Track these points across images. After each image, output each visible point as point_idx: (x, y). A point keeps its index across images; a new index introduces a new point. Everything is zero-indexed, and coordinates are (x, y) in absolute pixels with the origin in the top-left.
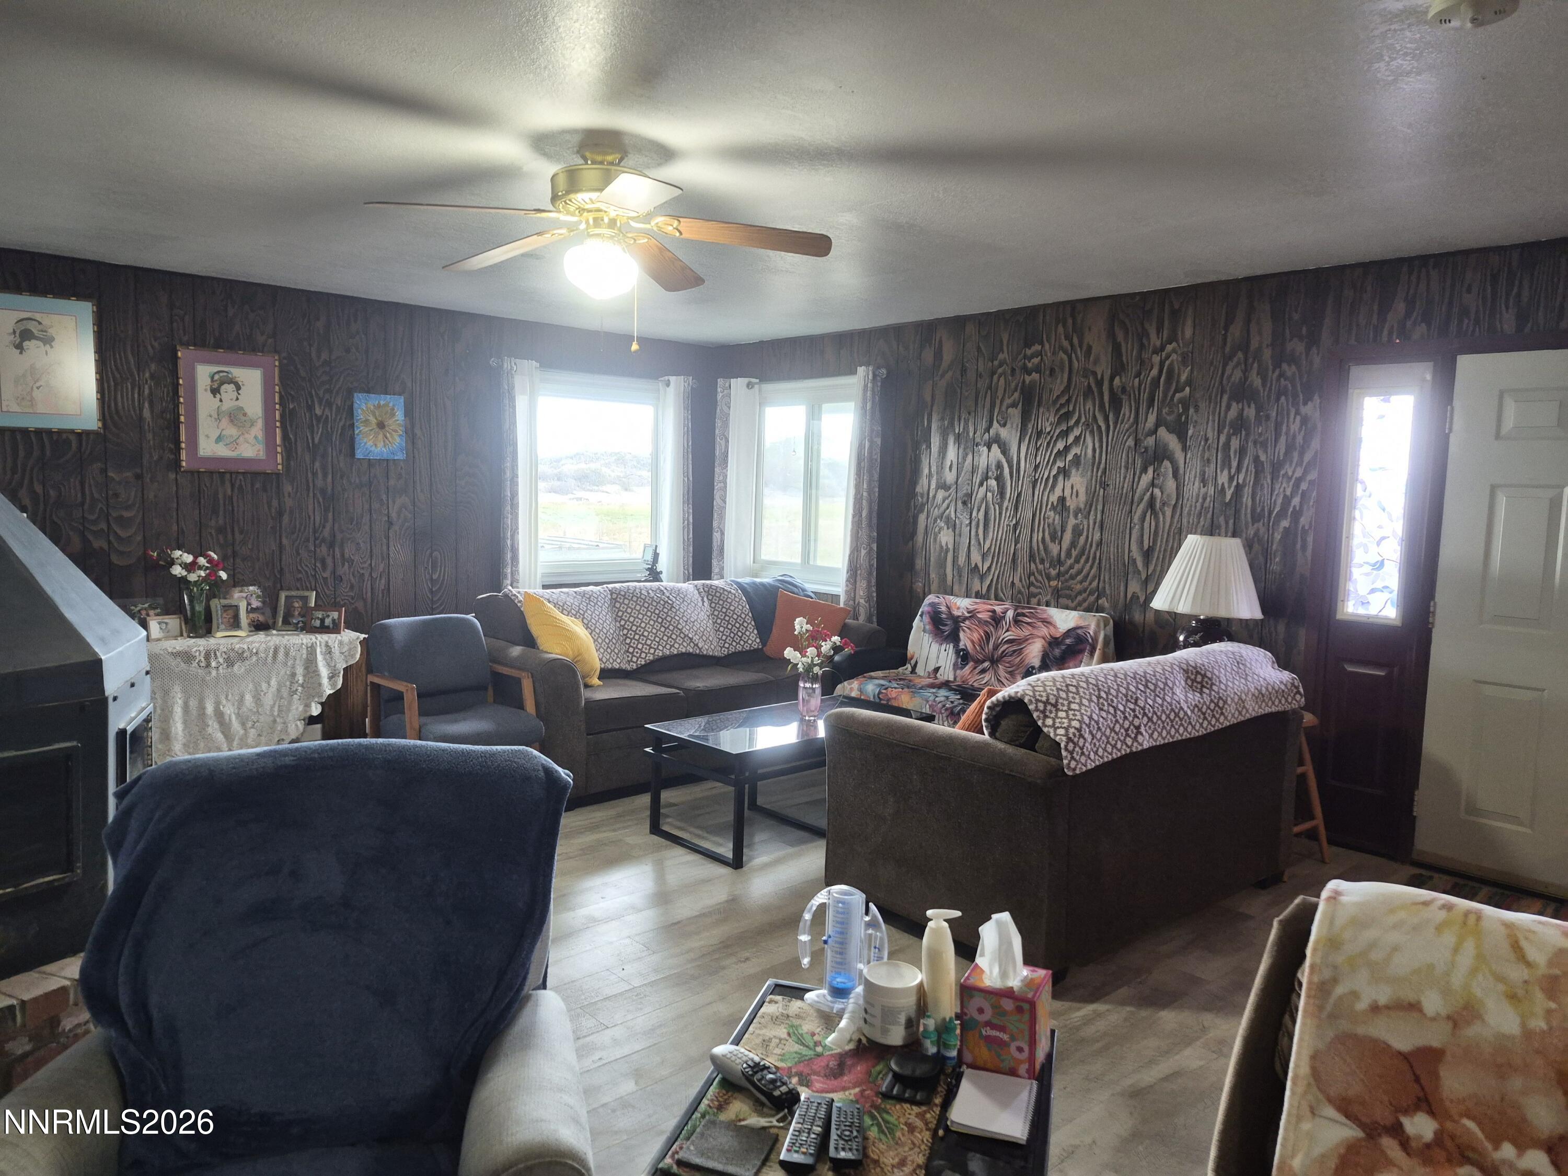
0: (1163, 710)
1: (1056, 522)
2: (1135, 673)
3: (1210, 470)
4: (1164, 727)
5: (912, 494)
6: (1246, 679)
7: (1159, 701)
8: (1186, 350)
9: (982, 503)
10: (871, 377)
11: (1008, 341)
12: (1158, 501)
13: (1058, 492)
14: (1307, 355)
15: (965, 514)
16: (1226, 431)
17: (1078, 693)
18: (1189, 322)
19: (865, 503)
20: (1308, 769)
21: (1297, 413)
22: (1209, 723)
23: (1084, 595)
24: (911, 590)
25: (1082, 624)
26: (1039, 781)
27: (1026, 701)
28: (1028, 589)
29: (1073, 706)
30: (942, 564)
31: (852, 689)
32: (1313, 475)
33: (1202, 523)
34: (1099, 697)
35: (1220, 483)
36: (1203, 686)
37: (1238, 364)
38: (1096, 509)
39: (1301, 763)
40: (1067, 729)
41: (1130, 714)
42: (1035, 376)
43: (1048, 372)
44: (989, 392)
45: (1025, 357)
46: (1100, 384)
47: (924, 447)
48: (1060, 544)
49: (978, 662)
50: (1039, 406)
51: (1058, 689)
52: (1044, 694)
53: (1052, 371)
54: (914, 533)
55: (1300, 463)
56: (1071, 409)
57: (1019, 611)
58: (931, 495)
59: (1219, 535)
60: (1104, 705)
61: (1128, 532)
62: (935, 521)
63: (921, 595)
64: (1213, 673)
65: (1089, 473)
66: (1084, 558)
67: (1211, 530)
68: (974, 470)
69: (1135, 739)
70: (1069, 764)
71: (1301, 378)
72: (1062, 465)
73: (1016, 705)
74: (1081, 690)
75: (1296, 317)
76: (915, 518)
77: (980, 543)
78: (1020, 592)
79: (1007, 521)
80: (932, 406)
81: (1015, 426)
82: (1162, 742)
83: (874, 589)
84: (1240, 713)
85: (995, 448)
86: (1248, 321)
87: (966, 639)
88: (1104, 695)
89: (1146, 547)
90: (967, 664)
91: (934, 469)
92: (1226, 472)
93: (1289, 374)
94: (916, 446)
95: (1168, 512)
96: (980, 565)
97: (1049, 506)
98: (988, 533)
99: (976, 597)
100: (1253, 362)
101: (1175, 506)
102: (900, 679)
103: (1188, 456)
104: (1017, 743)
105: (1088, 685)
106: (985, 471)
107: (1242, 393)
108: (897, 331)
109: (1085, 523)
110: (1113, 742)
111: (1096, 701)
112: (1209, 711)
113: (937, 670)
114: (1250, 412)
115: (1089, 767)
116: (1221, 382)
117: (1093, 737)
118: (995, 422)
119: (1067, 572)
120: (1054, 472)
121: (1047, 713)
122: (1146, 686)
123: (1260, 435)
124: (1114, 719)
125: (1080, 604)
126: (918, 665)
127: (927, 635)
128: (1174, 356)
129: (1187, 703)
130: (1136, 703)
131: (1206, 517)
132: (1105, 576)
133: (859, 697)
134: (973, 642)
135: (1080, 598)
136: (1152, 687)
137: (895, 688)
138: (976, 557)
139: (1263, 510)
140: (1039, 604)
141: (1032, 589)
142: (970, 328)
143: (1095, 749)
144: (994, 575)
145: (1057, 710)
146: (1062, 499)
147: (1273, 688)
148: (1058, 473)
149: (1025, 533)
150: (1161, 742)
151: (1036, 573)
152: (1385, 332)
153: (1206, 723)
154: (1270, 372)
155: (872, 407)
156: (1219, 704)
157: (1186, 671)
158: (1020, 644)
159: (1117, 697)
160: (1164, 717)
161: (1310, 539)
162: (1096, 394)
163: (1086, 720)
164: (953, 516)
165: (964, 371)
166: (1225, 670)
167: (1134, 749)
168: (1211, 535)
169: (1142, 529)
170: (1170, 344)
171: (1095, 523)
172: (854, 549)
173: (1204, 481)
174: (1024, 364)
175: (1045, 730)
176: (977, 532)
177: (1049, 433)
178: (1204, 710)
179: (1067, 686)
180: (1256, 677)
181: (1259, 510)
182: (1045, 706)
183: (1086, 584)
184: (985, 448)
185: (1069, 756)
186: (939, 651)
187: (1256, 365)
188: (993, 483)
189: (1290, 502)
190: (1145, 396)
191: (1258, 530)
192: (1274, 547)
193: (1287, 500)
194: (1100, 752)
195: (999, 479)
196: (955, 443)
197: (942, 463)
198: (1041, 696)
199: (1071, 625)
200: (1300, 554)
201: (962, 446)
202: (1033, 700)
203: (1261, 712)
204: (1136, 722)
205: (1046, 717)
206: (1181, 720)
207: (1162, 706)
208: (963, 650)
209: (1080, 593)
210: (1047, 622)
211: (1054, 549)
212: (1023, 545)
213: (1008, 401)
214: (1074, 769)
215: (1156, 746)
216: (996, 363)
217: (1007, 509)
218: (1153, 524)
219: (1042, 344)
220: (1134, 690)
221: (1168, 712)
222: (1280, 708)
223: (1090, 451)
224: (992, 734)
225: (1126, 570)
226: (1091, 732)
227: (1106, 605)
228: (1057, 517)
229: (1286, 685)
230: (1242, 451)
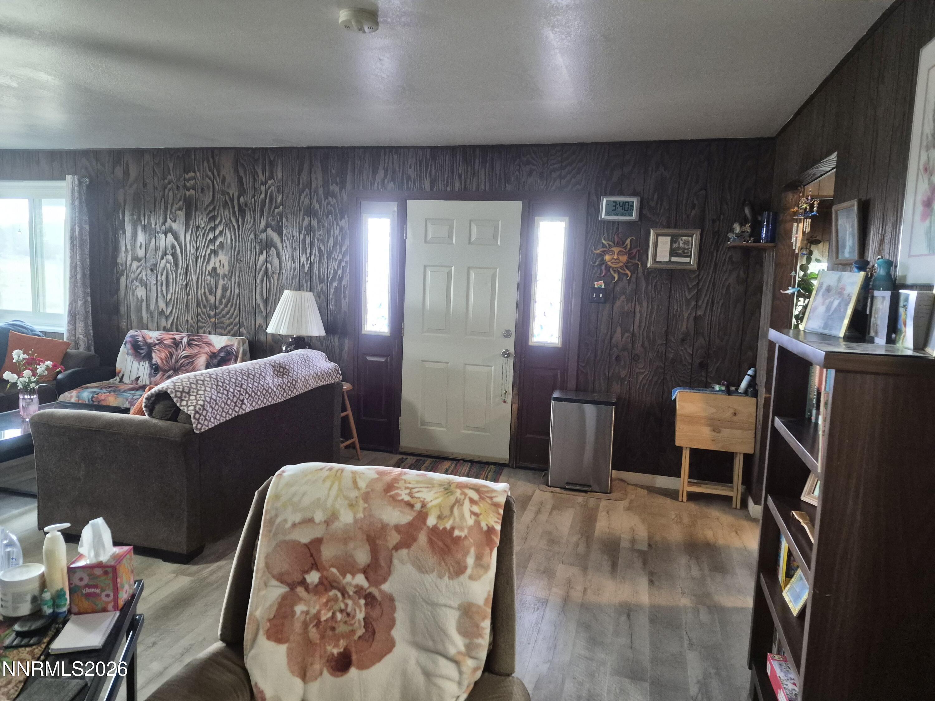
0: (258, 389)
1: (212, 283)
2: (242, 370)
3: (296, 254)
4: (259, 399)
5: (115, 263)
6: (309, 369)
7: (256, 384)
8: (279, 184)
9: (164, 270)
10: (77, 182)
11: (173, 168)
12: (270, 271)
13: (212, 265)
14: (340, 193)
15: (153, 277)
16: (303, 232)
17: (203, 384)
18: (279, 168)
19: (78, 269)
20: (349, 412)
21: (338, 224)
22: (288, 394)
23: (232, 326)
24: (118, 327)
25: (229, 343)
26: (177, 439)
27: (169, 392)
28: (197, 323)
29: (200, 392)
30: (139, 310)
31: (71, 397)
32: (347, 259)
33: (294, 284)
34: (217, 386)
35: (302, 262)
36: (284, 374)
37: (307, 195)
38: (235, 275)
39: (344, 409)
40: (195, 406)
41: (237, 394)
42: (192, 192)
43: (200, 190)
44: (163, 200)
45: (185, 179)
46: (232, 200)
47: (121, 232)
48: (215, 296)
49: (166, 371)
50: (196, 211)
51: (191, 383)
52: (181, 387)
53: (203, 190)
54: (118, 290)
55: (340, 252)
56: (216, 214)
57: (191, 338)
58: (128, 264)
59: (303, 290)
60: (220, 390)
61: (254, 288)
62: (132, 282)
63: (126, 330)
64: (289, 366)
65: (230, 253)
66: (230, 304)
67: (299, 288)
68: (157, 249)
69: (241, 407)
70: (196, 427)
71: (338, 205)
72: (213, 248)
73: (163, 396)
74: (206, 382)
75: (334, 172)
76: (118, 280)
77: (164, 296)
78: (192, 326)
79: (181, 282)
80: (125, 205)
81: (181, 222)
82: (259, 407)
83: (91, 328)
84: (306, 387)
85: (170, 235)
86: (310, 172)
87: (156, 358)
88: (220, 384)
89: (265, 297)
90: (158, 373)
91: (129, 247)
92: (304, 255)
93: (332, 203)
94: (115, 232)
95: (276, 277)
96: (165, 310)
97: (207, 273)
98: (169, 290)
99: (164, 330)
100: (314, 194)
101: (279, 274)
102: (109, 387)
103: (284, 245)
104: (166, 418)
105: (210, 379)
106: (164, 250)
107: (310, 212)
108: (96, 154)
109: (229, 283)
110: (227, 411)
111: (215, 388)
112: (287, 387)
113: (138, 379)
114: (315, 223)
115: (210, 427)
116: (299, 205)
117: (213, 409)
118: (168, 219)
119: (220, 313)
120: (208, 252)
121: (183, 398)
122: (248, 377)
123: (320, 235)
124: (227, 398)
125: (229, 332)
126: (124, 377)
127: (130, 356)
128: (273, 188)
129: (273, 384)
130: (241, 387)
131: (296, 280)
132: (243, 314)
133: (76, 402)
134: (161, 359)
135: (229, 328)
136: (252, 377)
137: (104, 393)
138: (162, 305)
139: (324, 276)
140: (204, 333)
141: (200, 324)
142: (147, 157)
143: (214, 416)
144: (174, 316)
145: (190, 395)
146: (214, 269)
147: (324, 372)
148: (211, 253)
149: (193, 289)
150: (257, 407)
151: (202, 314)
152: (376, 185)
153: (285, 394)
154: (323, 201)
155: (80, 204)
156: (293, 383)
157: (274, 367)
158: (193, 358)
159: (229, 384)
160: (259, 393)
161: (347, 293)
162: (230, 206)
163: (208, 400)
164: (144, 278)
165: (145, 185)
166: (297, 364)
167: (240, 413)
168: (299, 290)
169: (262, 287)
170: (270, 180)
171: (235, 283)
172: (72, 301)
173: (294, 260)
174: (185, 183)
175: (182, 408)
176: (161, 289)
177: (203, 228)
178: (284, 387)
179: (197, 381)
180: (315, 367)
181: (322, 277)
182: (182, 394)
183: (232, 320)
184: (163, 236)
185: (196, 422)
186: (139, 367)
187: (315, 197)
188: (170, 258)
189: (337, 272)
190: (258, 210)
191: (322, 287)
192: (331, 296)
193: (336, 271)
194: (218, 417)
195: (174, 255)
196: (142, 231)
197: (134, 244)
198: (179, 388)
199: (223, 345)
200: (343, 301)
201: (148, 233)
202: (174, 391)
203: (318, 385)
204: (241, 398)
205: (182, 400)
206: (270, 394)
207: (258, 387)
208: (155, 364)
209: (229, 325)
210: (208, 344)
211: (212, 299)
212: (192, 297)
213: (176, 206)
214: (200, 429)
215: (255, 410)
216: (166, 181)
217: (180, 274)
218: (268, 284)
219: (195, 172)
220: (240, 379)
221: (261, 390)
222: (329, 382)
223: (229, 240)
224: (150, 415)
225: (255, 310)
226: (211, 406)
227: (245, 332)
228: (212, 280)
229: (332, 370)
230: (312, 245)
